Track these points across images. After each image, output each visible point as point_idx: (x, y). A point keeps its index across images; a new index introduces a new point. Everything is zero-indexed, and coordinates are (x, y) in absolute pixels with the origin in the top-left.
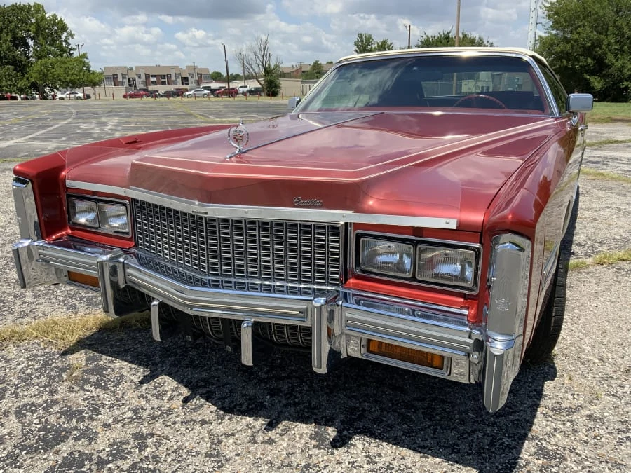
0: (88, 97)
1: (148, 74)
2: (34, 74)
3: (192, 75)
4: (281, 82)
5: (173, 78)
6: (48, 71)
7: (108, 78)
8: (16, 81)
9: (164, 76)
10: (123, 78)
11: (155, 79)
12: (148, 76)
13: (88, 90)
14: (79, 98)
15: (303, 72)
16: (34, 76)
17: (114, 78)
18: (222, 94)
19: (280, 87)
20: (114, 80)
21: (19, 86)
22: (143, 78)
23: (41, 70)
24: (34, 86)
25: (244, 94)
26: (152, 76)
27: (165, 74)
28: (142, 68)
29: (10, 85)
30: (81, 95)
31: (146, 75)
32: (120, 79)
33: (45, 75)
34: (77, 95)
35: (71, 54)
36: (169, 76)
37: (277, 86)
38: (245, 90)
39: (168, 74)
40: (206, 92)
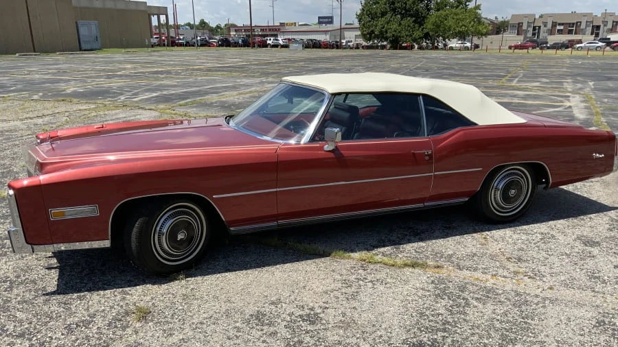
0: (477, 47)
1: (556, 23)
2: (429, 25)
3: (605, 23)
5: (583, 26)
6: (441, 22)
7: (513, 26)
8: (413, 31)
9: (573, 24)
10: (529, 26)
11: (562, 27)
12: (554, 24)
13: (476, 41)
14: (467, 48)
16: (429, 27)
17: (520, 25)
20: (519, 28)
21: (414, 36)
22: (549, 26)
23: (436, 22)
24: (427, 36)
26: (560, 24)
27: (575, 22)
28: (550, 16)
29: (407, 36)
30: (468, 44)
31: (553, 22)
32: (525, 27)
33: (438, 26)
34: (465, 45)
35: (466, 6)
36: (578, 24)
39: (577, 22)
40: (601, 44)
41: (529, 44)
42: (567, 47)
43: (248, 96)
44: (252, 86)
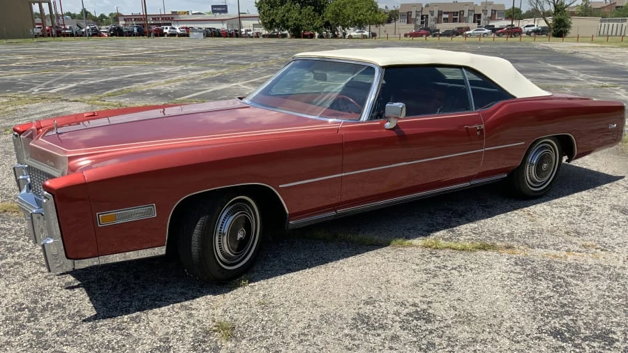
0: (374, 35)
1: (442, 12)
2: (328, 14)
3: (485, 11)
4: (572, 21)
5: (466, 15)
6: (340, 10)
7: (403, 15)
8: (313, 20)
9: (457, 12)
10: (417, 15)
11: (447, 16)
12: (440, 13)
13: (374, 29)
14: (365, 37)
15: (617, 7)
16: (329, 15)
17: (409, 14)
18: (504, 33)
19: (570, 27)
20: (408, 18)
21: (315, 24)
22: (436, 15)
23: (335, 10)
24: (327, 25)
25: (528, 33)
26: (445, 13)
27: (458, 11)
28: (436, 5)
29: (308, 24)
30: (366, 33)
31: (439, 11)
32: (413, 16)
33: (338, 15)
34: (364, 34)
36: (462, 13)
37: (567, 26)
38: (530, 29)
39: (461, 11)
40: (487, 31)
41: (423, 31)
42: (457, 35)
43: (178, 84)
44: (175, 73)
